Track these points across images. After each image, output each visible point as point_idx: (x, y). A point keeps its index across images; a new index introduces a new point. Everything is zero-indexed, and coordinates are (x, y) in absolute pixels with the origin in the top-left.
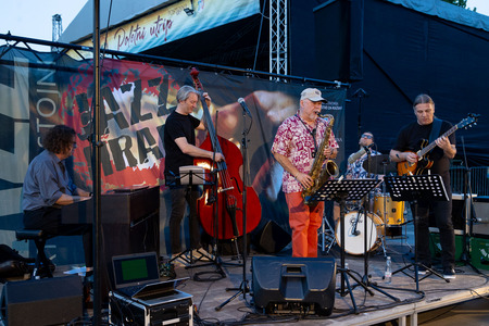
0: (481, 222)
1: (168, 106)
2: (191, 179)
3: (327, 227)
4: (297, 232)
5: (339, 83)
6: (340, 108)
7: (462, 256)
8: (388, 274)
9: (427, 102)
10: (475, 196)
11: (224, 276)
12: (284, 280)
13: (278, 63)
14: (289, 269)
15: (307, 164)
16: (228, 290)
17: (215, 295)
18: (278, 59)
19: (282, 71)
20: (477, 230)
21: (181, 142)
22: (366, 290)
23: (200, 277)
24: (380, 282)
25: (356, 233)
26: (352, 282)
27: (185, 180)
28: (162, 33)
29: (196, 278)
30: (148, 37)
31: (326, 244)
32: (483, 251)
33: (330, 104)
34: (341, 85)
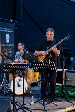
0: (69, 81)
3: (6, 83)
5: (12, 21)
6: (13, 31)
7: (62, 94)
8: (32, 103)
9: (52, 31)
10: (66, 70)
20: (67, 84)
22: (24, 110)
24: (29, 107)
25: (19, 86)
26: (17, 107)
31: (6, 90)
32: (70, 92)
33: (8, 29)
34: (13, 22)
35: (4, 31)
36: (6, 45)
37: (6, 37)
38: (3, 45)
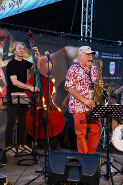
1: (10, 54)
2: (19, 100)
4: (79, 138)
5: (121, 42)
6: (121, 58)
11: (36, 163)
12: (68, 168)
13: (86, 29)
14: (71, 160)
15: (87, 94)
16: (37, 172)
17: (27, 175)
18: (86, 26)
19: (89, 34)
21: (14, 78)
23: (22, 163)
27: (15, 101)
28: (16, 7)
29: (19, 164)
30: (8, 9)
33: (114, 55)
34: (122, 44)
35: (108, 57)
36: (108, 78)
37: (111, 66)
38: (105, 78)
